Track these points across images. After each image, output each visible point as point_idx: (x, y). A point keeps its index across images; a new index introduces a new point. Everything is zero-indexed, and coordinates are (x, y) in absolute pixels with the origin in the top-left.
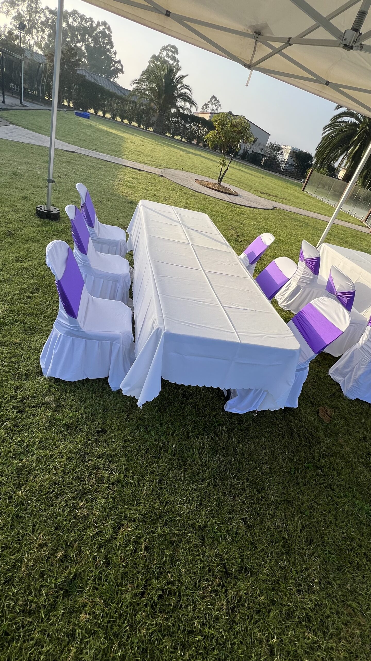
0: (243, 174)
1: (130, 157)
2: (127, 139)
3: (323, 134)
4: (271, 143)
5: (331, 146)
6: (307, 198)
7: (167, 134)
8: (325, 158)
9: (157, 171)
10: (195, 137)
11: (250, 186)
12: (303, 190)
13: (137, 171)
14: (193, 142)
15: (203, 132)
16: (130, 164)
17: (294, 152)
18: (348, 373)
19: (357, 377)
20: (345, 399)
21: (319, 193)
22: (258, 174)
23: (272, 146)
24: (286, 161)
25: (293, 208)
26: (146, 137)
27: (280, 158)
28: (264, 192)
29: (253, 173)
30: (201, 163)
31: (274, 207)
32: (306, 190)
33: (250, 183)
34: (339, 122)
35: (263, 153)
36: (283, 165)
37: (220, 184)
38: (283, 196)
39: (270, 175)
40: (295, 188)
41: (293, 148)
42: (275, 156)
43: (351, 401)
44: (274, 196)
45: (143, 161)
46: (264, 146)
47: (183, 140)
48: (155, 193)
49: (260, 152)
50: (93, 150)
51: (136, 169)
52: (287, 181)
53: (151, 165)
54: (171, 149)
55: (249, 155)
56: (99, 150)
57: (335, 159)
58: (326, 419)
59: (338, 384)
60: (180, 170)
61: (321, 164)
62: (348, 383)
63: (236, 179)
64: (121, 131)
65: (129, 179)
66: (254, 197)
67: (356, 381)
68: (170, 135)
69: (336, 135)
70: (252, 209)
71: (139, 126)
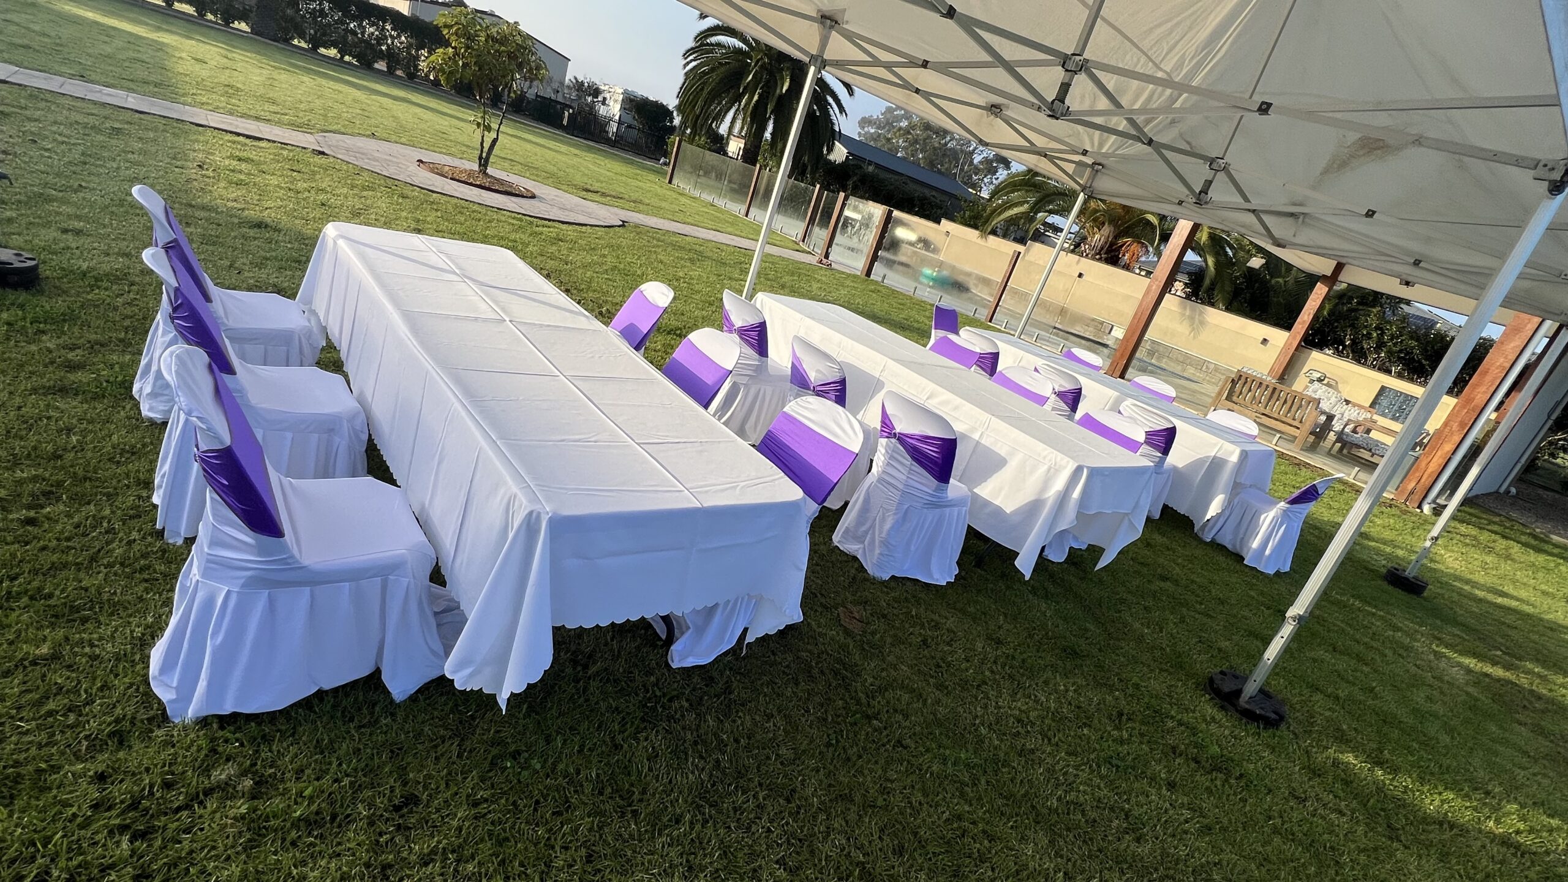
0: (529, 146)
1: (204, 100)
2: (176, 49)
3: (685, 66)
4: (576, 78)
5: (706, 91)
6: (683, 200)
7: (296, 42)
8: (698, 117)
9: (308, 140)
10: (381, 56)
11: (552, 175)
12: (670, 182)
13: (241, 139)
14: (376, 66)
15: (401, 43)
16: (215, 120)
17: (631, 100)
18: (866, 532)
19: (883, 535)
20: (874, 581)
21: (704, 187)
22: (564, 148)
23: (579, 86)
24: (617, 118)
25: (662, 221)
26: (234, 47)
27: (602, 110)
28: (589, 187)
29: (552, 144)
30: (417, 121)
31: (623, 222)
32: (675, 181)
33: (551, 168)
34: (712, 45)
35: (560, 99)
36: (613, 128)
37: (485, 174)
38: (634, 196)
39: (590, 149)
40: (652, 177)
41: (625, 92)
42: (592, 107)
43: (883, 583)
44: (614, 197)
45: (252, 113)
46: (562, 83)
47: (347, 58)
48: (322, 197)
49: (553, 97)
50: (72, 76)
51: (238, 134)
52: (632, 163)
53: (279, 123)
54: (324, 82)
55: (529, 102)
56: (94, 77)
57: (720, 117)
58: (855, 627)
59: (855, 558)
60: (368, 136)
61: (694, 128)
62: (872, 550)
63: (517, 158)
64: (147, 24)
65: (227, 162)
66: (572, 200)
67: (885, 543)
68: (303, 45)
69: (712, 70)
70: (578, 228)
71: (201, 15)
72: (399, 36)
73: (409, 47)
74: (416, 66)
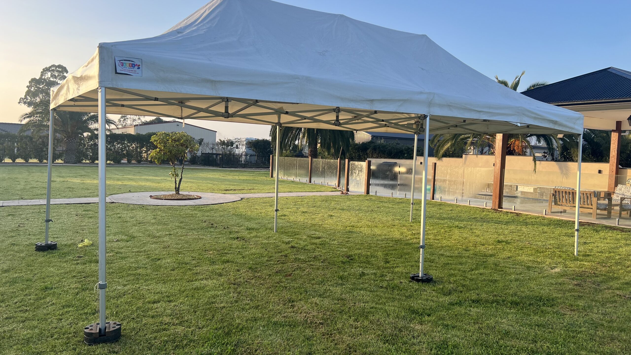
4: (220, 140)
7: (84, 161)
10: (124, 156)
11: (211, 188)
12: (272, 177)
14: (122, 161)
15: (133, 148)
17: (250, 143)
21: (289, 174)
23: (223, 143)
24: (244, 153)
25: (262, 194)
27: (236, 152)
28: (227, 189)
31: (242, 198)
35: (214, 152)
36: (243, 158)
37: (179, 194)
38: (250, 187)
39: (231, 171)
40: (263, 177)
41: (247, 140)
42: (231, 151)
44: (240, 190)
46: (214, 144)
47: (108, 162)
49: (211, 152)
52: (253, 173)
60: (128, 192)
66: (219, 195)
68: (88, 162)
71: (41, 161)
72: (132, 145)
73: (137, 147)
74: (141, 157)
